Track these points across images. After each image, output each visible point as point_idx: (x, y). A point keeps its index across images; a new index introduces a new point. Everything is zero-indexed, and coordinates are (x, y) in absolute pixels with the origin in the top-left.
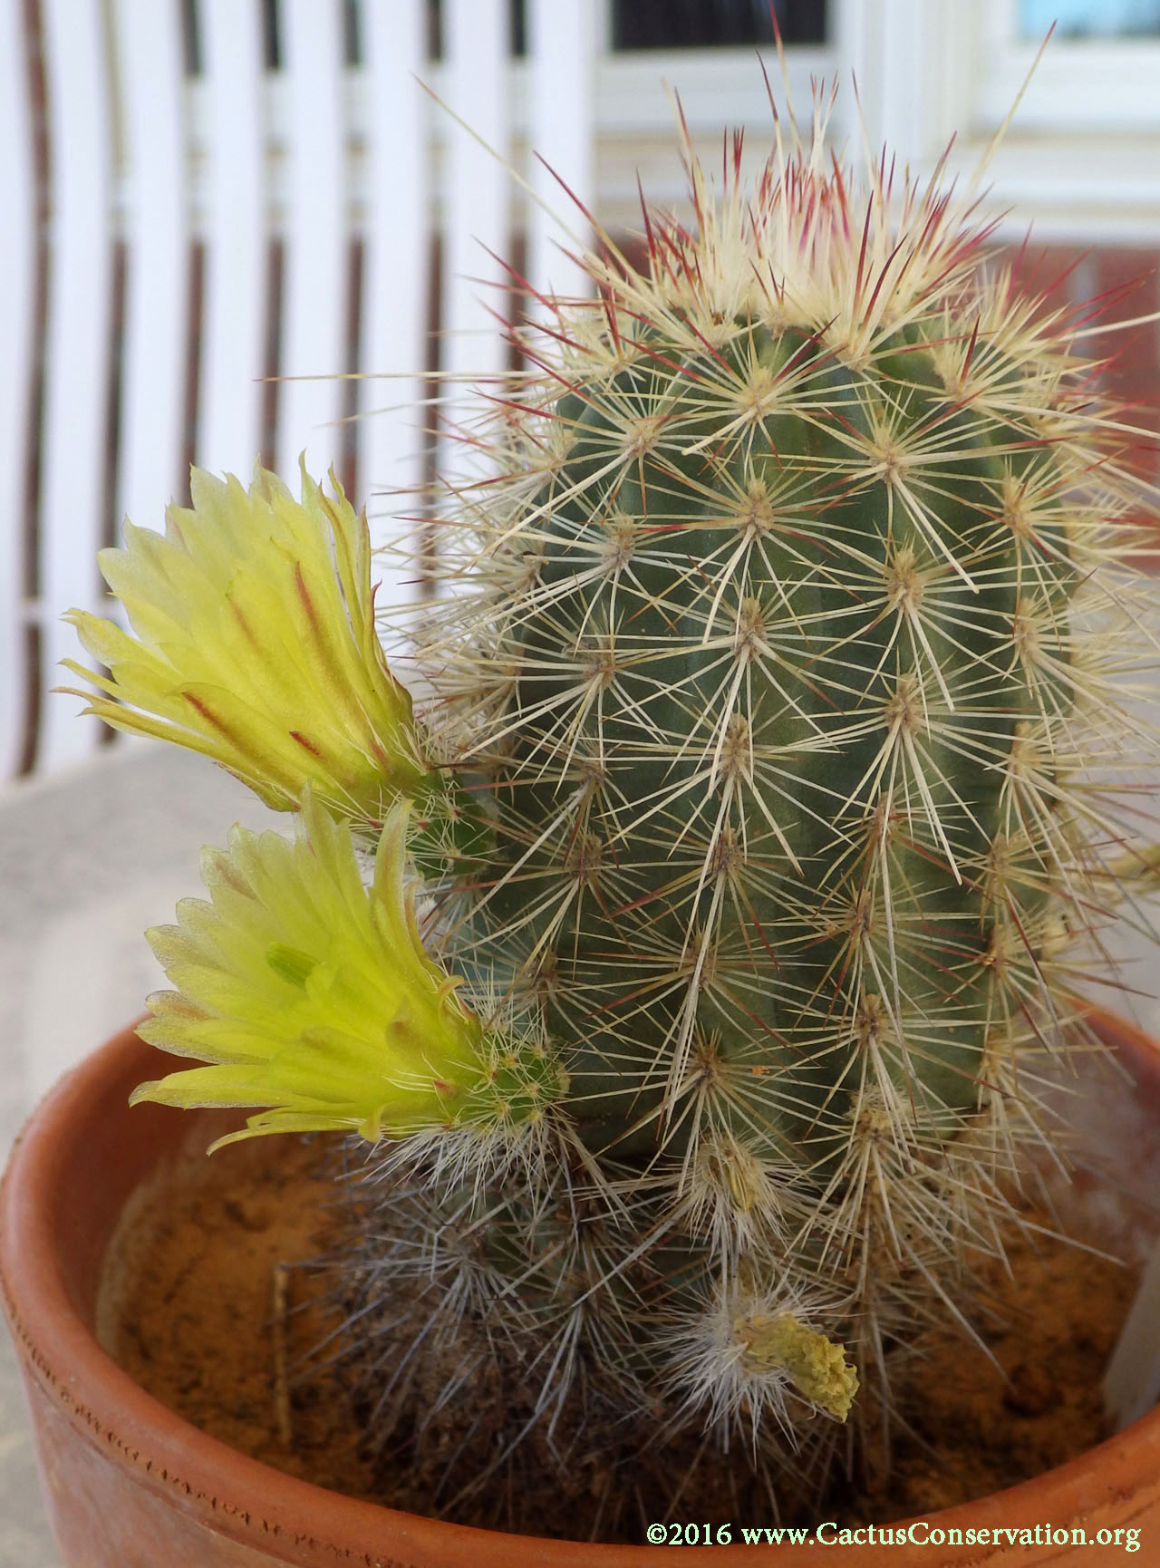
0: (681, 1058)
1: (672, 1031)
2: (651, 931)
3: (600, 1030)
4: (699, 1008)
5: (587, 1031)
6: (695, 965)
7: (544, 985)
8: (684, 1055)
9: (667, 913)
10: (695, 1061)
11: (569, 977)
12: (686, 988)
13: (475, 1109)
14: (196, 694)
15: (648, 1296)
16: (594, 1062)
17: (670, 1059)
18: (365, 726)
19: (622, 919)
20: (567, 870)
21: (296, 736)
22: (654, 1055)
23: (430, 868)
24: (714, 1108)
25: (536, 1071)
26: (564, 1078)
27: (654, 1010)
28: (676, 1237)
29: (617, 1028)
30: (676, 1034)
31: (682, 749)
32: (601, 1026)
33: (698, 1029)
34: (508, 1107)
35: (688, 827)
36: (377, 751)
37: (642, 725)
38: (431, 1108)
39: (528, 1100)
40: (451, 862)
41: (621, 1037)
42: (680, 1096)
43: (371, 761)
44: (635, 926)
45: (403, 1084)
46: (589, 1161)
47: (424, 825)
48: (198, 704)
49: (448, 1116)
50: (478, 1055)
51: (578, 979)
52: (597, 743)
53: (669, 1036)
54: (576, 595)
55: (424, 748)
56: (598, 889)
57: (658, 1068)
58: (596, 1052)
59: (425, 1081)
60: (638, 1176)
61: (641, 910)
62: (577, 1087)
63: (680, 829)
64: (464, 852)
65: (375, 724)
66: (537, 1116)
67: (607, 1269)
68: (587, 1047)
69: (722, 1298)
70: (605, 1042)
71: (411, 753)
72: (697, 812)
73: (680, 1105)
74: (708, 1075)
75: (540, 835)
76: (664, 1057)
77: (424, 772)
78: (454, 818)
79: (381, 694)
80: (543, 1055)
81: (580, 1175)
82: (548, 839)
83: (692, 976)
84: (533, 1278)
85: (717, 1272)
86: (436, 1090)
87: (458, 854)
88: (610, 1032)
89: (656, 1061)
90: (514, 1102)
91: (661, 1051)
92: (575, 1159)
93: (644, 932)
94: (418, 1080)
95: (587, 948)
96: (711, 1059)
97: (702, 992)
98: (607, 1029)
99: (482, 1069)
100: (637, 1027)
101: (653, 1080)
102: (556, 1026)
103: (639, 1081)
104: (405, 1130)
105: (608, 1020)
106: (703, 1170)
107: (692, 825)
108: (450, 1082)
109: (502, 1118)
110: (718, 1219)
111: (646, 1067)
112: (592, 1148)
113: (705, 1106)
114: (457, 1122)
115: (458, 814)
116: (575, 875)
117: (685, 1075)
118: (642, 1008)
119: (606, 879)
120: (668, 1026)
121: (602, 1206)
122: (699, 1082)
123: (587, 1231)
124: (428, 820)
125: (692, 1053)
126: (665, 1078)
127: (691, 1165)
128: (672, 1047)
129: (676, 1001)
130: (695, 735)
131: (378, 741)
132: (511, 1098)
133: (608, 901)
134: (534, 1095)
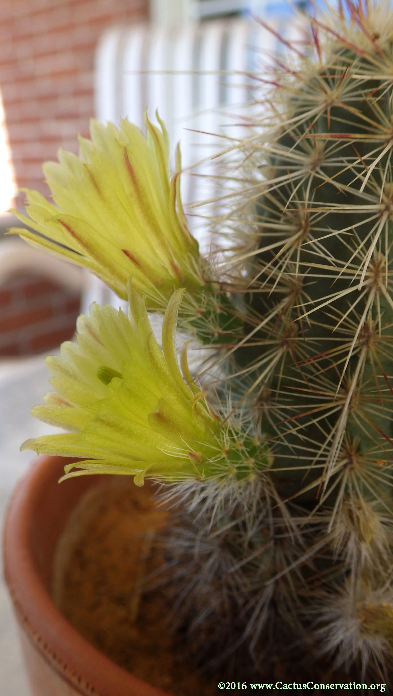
0: (335, 451)
1: (331, 435)
2: (322, 377)
3: (289, 432)
4: (348, 424)
5: (282, 431)
6: (345, 399)
7: (262, 405)
8: (337, 449)
9: (331, 367)
10: (343, 454)
11: (274, 401)
12: (340, 412)
13: (216, 470)
14: (66, 221)
15: (311, 583)
16: (285, 450)
17: (328, 451)
18: (169, 254)
19: (304, 369)
20: (278, 342)
21: (126, 252)
22: (319, 448)
23: (205, 339)
24: (353, 482)
25: (253, 452)
26: (270, 457)
27: (321, 422)
28: (327, 550)
29: (299, 431)
30: (333, 437)
31: (343, 270)
32: (290, 429)
33: (346, 435)
34: (235, 471)
35: (345, 317)
36: (175, 268)
37: (323, 255)
38: (187, 468)
39: (247, 468)
40: (216, 335)
41: (300, 436)
42: (334, 473)
43: (172, 273)
44: (312, 373)
45: (169, 453)
46: (281, 504)
47: (202, 313)
48: (68, 228)
49: (199, 473)
50: (218, 440)
51: (280, 402)
52: (295, 265)
53: (329, 438)
54: (289, 185)
55: (204, 272)
56: (294, 353)
57: (322, 456)
58: (286, 443)
59: (184, 452)
60: (307, 515)
61: (317, 365)
62: (277, 463)
63: (341, 317)
64: (224, 330)
65: (175, 253)
66: (252, 477)
67: (289, 563)
68: (282, 441)
69: (351, 591)
70: (292, 439)
71: (196, 273)
72: (352, 308)
73: (333, 479)
74: (351, 462)
75: (262, 321)
76: (325, 450)
77: (202, 283)
78: (219, 311)
79: (179, 237)
80: (258, 443)
81: (276, 512)
82: (267, 324)
83: (344, 405)
84: (249, 563)
85: (348, 572)
86: (190, 458)
87: (220, 331)
88: (295, 433)
89: (321, 452)
90: (239, 468)
91: (324, 446)
92: (274, 503)
93: (317, 377)
94: (180, 451)
95: (285, 385)
96: (353, 453)
97: (349, 415)
98: (294, 431)
99: (220, 448)
100: (311, 431)
101: (318, 462)
102: (266, 428)
103: (309, 463)
104: (174, 479)
105: (295, 426)
106: (344, 517)
107: (348, 316)
108: (199, 454)
109: (231, 476)
110: (351, 545)
111: (314, 455)
112: (283, 496)
113: (348, 480)
114: (203, 477)
115: (221, 308)
116: (282, 345)
117: (337, 461)
118: (315, 421)
119: (299, 348)
120: (329, 432)
121: (286, 530)
122: (345, 466)
123: (279, 542)
124: (203, 310)
125: (342, 449)
126: (324, 462)
127: (337, 513)
128: (330, 444)
129: (334, 418)
130: (351, 263)
131: (176, 262)
132: (237, 466)
133: (298, 359)
134: (251, 465)
